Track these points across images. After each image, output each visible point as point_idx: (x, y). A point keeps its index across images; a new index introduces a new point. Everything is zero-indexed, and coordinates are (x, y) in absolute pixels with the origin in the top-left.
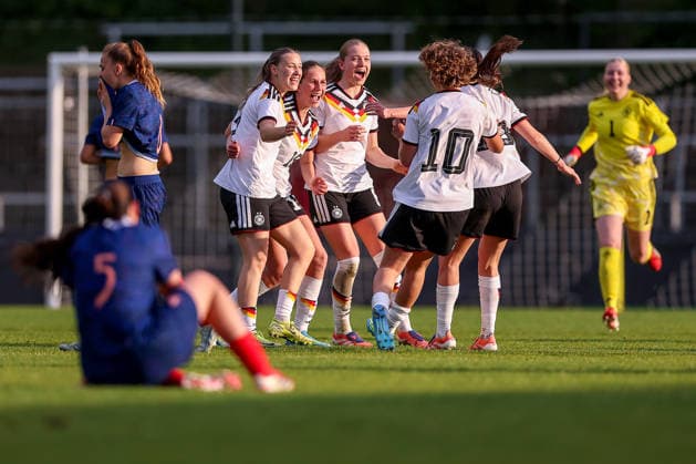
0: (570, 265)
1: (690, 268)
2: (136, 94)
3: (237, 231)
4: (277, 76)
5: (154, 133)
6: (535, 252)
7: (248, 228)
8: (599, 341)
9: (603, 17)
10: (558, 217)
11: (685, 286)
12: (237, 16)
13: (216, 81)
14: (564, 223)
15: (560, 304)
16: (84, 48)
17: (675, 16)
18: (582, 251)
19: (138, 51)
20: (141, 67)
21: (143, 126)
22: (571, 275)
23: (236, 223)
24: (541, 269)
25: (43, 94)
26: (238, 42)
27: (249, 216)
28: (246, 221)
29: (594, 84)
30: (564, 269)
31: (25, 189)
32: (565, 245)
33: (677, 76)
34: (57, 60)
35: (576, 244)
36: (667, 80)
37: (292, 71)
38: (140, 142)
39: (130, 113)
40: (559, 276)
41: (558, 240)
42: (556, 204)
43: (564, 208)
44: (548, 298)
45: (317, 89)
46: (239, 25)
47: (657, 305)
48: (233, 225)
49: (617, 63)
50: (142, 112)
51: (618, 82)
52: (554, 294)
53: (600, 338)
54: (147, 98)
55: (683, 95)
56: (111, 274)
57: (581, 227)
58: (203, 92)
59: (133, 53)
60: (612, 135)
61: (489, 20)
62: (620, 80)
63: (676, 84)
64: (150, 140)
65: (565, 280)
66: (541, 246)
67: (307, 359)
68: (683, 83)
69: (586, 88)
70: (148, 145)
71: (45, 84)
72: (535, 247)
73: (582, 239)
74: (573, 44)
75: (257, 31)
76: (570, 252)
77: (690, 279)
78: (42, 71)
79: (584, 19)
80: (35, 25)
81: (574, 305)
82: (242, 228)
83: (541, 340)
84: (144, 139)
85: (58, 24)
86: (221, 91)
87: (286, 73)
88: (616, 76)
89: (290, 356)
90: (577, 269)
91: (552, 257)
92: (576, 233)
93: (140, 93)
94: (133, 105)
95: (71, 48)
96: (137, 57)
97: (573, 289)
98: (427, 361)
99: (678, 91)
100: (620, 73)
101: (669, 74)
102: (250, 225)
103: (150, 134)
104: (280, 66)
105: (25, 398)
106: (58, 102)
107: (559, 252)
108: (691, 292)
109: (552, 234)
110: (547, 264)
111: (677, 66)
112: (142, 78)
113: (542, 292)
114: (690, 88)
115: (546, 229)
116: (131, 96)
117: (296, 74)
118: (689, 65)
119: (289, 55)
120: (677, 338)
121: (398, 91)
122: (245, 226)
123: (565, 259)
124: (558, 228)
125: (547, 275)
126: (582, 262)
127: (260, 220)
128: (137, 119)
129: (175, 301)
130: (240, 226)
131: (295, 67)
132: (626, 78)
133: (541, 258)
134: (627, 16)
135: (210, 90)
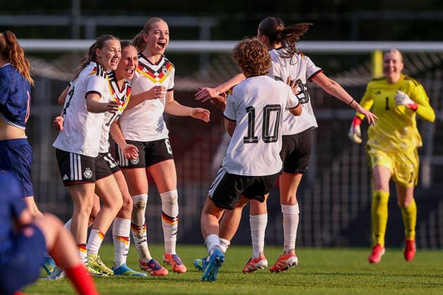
0: (341, 213)
1: (437, 218)
2: (8, 75)
3: (70, 183)
4: (101, 57)
5: (23, 106)
6: (312, 203)
7: (78, 180)
8: (363, 275)
9: (369, 15)
10: (331, 175)
11: (432, 232)
12: (76, 10)
13: (58, 63)
14: (336, 179)
15: (332, 245)
17: (427, 15)
18: (350, 204)
19: (11, 40)
20: (14, 52)
21: (13, 101)
22: (340, 222)
23: (69, 176)
24: (317, 217)
26: (76, 30)
27: (80, 171)
28: (77, 174)
29: (362, 69)
30: (336, 218)
32: (336, 198)
33: (428, 64)
35: (345, 197)
36: (421, 67)
37: (113, 54)
38: (10, 113)
39: (3, 90)
40: (331, 222)
41: (331, 194)
42: (330, 164)
43: (336, 168)
44: (322, 239)
45: (130, 64)
46: (77, 18)
48: (66, 177)
49: (392, 53)
50: (13, 90)
51: (393, 69)
52: (326, 236)
53: (364, 272)
54: (17, 77)
55: (433, 78)
57: (350, 184)
58: (48, 71)
59: (8, 41)
60: (387, 108)
62: (394, 67)
63: (427, 69)
64: (19, 112)
65: (336, 227)
66: (317, 198)
67: (129, 287)
68: (434, 68)
69: (355, 72)
70: (17, 116)
72: (312, 199)
73: (350, 193)
74: (345, 37)
75: (91, 23)
76: (341, 203)
77: (437, 227)
79: (355, 17)
81: (343, 246)
82: (74, 180)
83: (316, 274)
84: (14, 112)
86: (62, 71)
87: (108, 56)
88: (392, 64)
89: (115, 284)
90: (346, 217)
91: (327, 207)
92: (345, 188)
93: (12, 75)
94: (5, 83)
96: (10, 44)
97: (343, 233)
98: (225, 289)
99: (429, 75)
100: (394, 62)
101: (422, 62)
102: (81, 178)
103: (20, 107)
104: (104, 50)
107: (331, 204)
108: (437, 236)
109: (327, 189)
110: (322, 213)
111: (428, 55)
112: (14, 61)
113: (318, 235)
114: (438, 74)
115: (322, 184)
116: (4, 77)
117: (116, 57)
118: (438, 54)
119: (110, 41)
120: (425, 273)
121: (205, 72)
122: (76, 178)
123: (336, 208)
124: (331, 184)
125: (322, 222)
126: (350, 211)
127: (89, 174)
128: (10, 95)
130: (72, 179)
131: (115, 51)
132: (400, 66)
133: (317, 208)
134: (388, 15)
135: (54, 70)
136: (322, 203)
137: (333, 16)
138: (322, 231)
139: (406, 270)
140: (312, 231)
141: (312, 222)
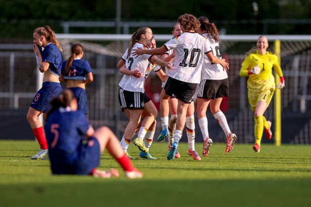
1: (309, 128)
5: (60, 64)
6: (243, 120)
9: (273, 21)
11: (306, 135)
12: (118, 19)
13: (109, 46)
17: (304, 21)
24: (246, 127)
26: (118, 30)
33: (304, 46)
36: (300, 48)
39: (52, 56)
44: (248, 140)
46: (119, 23)
47: (294, 143)
48: (132, 106)
56: (57, 133)
58: (103, 51)
60: (263, 70)
61: (225, 22)
63: (303, 50)
66: (246, 118)
68: (307, 49)
70: (58, 70)
72: (243, 118)
75: (127, 25)
79: (265, 22)
83: (245, 158)
86: (111, 51)
88: (262, 44)
94: (53, 53)
99: (304, 53)
101: (301, 46)
105: (26, 180)
111: (304, 42)
113: (246, 137)
114: (309, 52)
118: (309, 42)
125: (248, 130)
129: (91, 143)
132: (266, 45)
133: (246, 123)
134: (283, 21)
135: (107, 50)
136: (248, 120)
137: (254, 22)
138: (248, 135)
139: (292, 156)
140: (243, 135)
141: (243, 130)
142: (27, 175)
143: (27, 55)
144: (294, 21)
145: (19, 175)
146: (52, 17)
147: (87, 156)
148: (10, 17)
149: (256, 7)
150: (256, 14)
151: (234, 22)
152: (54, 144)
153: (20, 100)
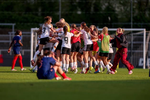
9: (116, 24)
16: (37, 27)
25: (30, 34)
31: (27, 49)
33: (127, 33)
34: (32, 29)
47: (124, 68)
55: (128, 35)
56: (41, 63)
61: (99, 24)
71: (30, 33)
78: (30, 31)
79: (113, 24)
80: (29, 24)
85: (32, 24)
95: (34, 27)
99: (127, 35)
105: (27, 81)
106: (32, 36)
129: (52, 70)
134: (119, 23)
137: (109, 24)
142: (27, 79)
143: (27, 36)
144: (123, 24)
145: (24, 79)
146: (36, 22)
147: (51, 75)
148: (21, 22)
149: (109, 19)
150: (110, 21)
151: (102, 24)
152: (40, 67)
153: (25, 52)
